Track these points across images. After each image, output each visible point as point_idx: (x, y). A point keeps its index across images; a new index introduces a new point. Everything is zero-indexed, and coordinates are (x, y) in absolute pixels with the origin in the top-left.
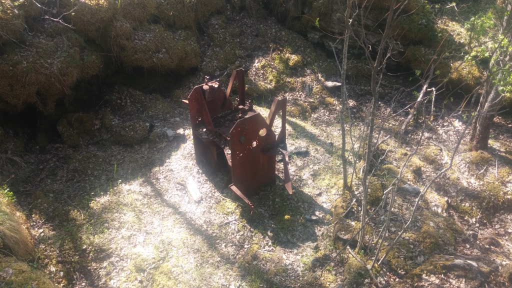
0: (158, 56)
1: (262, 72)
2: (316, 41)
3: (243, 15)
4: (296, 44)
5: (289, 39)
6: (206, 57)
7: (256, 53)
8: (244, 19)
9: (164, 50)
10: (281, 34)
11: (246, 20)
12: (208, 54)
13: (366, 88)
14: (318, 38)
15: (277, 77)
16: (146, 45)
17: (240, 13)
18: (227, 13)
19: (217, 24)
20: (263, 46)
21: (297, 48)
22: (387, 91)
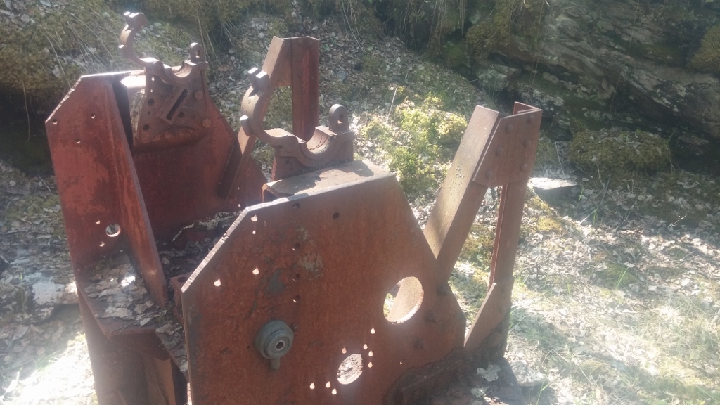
0: (69, 62)
1: (370, 144)
2: (500, 86)
3: (327, 24)
4: (452, 90)
5: (436, 80)
6: (227, 99)
7: (355, 103)
8: (330, 32)
9: (92, 50)
10: (415, 68)
11: (333, 34)
12: (234, 92)
13: (641, 197)
14: (505, 80)
15: (408, 159)
16: (34, 27)
17: (321, 21)
18: (290, 13)
19: (262, 30)
20: (373, 89)
21: (454, 99)
22: (700, 207)
